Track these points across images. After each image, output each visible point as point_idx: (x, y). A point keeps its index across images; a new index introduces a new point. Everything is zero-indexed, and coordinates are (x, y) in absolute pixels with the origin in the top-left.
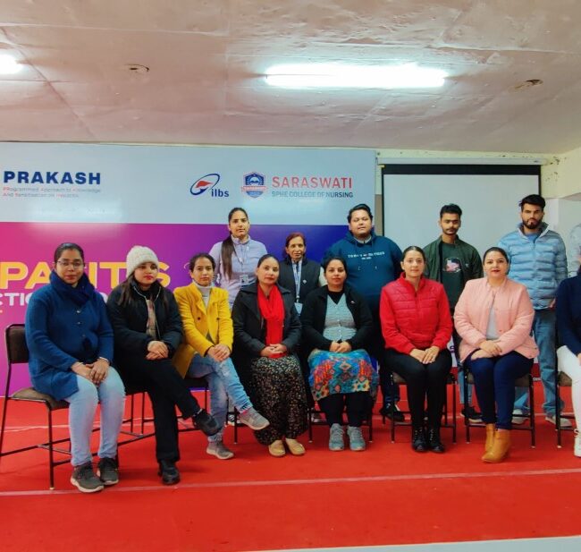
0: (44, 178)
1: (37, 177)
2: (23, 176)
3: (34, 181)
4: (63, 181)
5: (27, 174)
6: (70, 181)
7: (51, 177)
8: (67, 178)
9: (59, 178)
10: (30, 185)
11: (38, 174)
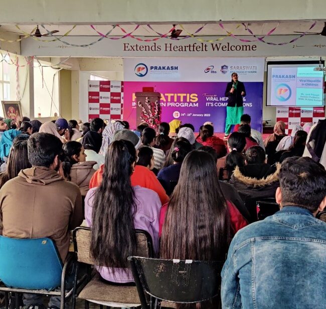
2: (156, 68)
4: (167, 69)
6: (169, 69)
7: (164, 68)
11: (160, 67)
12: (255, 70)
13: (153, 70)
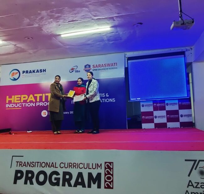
1: (30, 72)
3: (30, 73)
5: (28, 71)
8: (38, 71)
9: (36, 71)
11: (31, 71)
12: (116, 67)
13: (25, 74)
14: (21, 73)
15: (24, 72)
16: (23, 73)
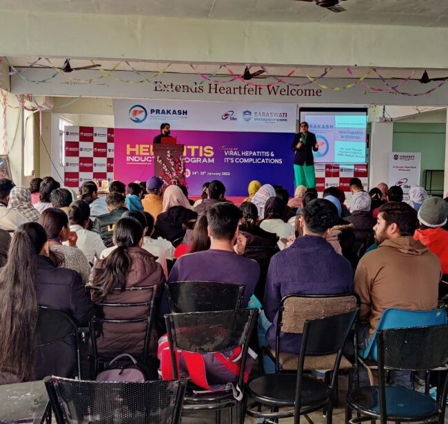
0: (166, 111)
5: (159, 110)
7: (168, 112)
8: (174, 112)
9: (171, 112)
10: (160, 115)
12: (285, 118)
13: (154, 114)
14: (149, 112)
15: (152, 111)
16: (152, 113)
